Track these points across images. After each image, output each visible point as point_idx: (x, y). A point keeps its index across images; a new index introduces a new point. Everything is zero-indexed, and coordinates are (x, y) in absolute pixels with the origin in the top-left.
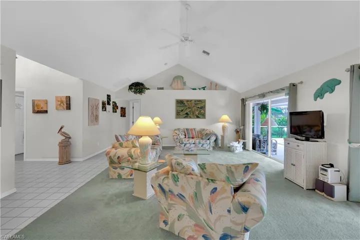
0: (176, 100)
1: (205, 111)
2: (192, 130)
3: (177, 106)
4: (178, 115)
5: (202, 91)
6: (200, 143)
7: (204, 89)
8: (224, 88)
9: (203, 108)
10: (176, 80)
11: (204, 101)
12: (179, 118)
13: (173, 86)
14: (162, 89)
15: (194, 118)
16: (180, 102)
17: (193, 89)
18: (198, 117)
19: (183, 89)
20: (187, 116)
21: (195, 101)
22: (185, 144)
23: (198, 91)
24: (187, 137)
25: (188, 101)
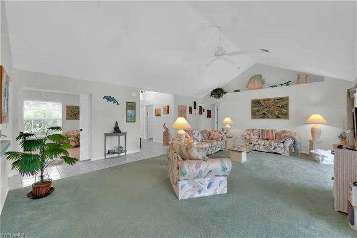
0: (252, 100)
1: (287, 110)
2: (268, 131)
3: (253, 106)
4: (254, 115)
5: (285, 87)
6: (270, 145)
7: (288, 85)
8: (321, 79)
9: (286, 106)
10: (252, 81)
11: (287, 99)
12: (256, 118)
13: (249, 86)
14: (239, 91)
15: (273, 118)
16: (256, 103)
17: (272, 87)
18: (278, 117)
19: (261, 88)
20: (264, 116)
21: (274, 99)
22: (254, 145)
23: (279, 88)
24: (260, 138)
25: (265, 100)
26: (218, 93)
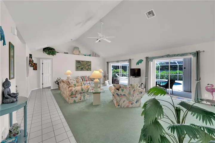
0: (76, 60)
1: (91, 67)
2: (85, 77)
3: (76, 64)
4: (77, 69)
5: (89, 56)
6: (92, 83)
7: (90, 56)
8: (99, 56)
9: (90, 65)
10: (75, 49)
11: (91, 62)
12: (78, 70)
14: (67, 53)
15: (86, 70)
16: (78, 62)
17: (85, 55)
18: (87, 70)
19: (79, 55)
20: (82, 69)
21: (86, 62)
22: (85, 84)
23: (87, 56)
24: (84, 81)
25: (82, 61)
26: (50, 51)
